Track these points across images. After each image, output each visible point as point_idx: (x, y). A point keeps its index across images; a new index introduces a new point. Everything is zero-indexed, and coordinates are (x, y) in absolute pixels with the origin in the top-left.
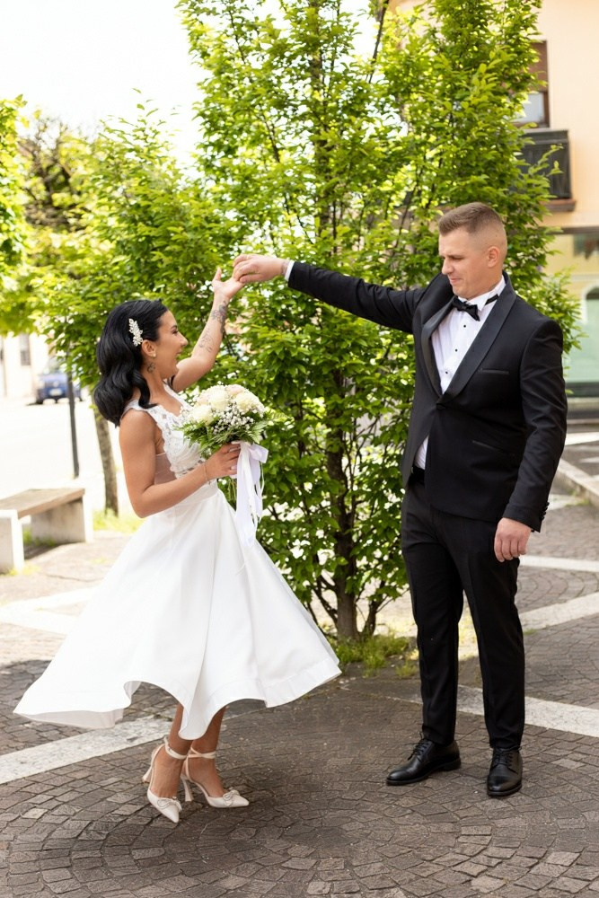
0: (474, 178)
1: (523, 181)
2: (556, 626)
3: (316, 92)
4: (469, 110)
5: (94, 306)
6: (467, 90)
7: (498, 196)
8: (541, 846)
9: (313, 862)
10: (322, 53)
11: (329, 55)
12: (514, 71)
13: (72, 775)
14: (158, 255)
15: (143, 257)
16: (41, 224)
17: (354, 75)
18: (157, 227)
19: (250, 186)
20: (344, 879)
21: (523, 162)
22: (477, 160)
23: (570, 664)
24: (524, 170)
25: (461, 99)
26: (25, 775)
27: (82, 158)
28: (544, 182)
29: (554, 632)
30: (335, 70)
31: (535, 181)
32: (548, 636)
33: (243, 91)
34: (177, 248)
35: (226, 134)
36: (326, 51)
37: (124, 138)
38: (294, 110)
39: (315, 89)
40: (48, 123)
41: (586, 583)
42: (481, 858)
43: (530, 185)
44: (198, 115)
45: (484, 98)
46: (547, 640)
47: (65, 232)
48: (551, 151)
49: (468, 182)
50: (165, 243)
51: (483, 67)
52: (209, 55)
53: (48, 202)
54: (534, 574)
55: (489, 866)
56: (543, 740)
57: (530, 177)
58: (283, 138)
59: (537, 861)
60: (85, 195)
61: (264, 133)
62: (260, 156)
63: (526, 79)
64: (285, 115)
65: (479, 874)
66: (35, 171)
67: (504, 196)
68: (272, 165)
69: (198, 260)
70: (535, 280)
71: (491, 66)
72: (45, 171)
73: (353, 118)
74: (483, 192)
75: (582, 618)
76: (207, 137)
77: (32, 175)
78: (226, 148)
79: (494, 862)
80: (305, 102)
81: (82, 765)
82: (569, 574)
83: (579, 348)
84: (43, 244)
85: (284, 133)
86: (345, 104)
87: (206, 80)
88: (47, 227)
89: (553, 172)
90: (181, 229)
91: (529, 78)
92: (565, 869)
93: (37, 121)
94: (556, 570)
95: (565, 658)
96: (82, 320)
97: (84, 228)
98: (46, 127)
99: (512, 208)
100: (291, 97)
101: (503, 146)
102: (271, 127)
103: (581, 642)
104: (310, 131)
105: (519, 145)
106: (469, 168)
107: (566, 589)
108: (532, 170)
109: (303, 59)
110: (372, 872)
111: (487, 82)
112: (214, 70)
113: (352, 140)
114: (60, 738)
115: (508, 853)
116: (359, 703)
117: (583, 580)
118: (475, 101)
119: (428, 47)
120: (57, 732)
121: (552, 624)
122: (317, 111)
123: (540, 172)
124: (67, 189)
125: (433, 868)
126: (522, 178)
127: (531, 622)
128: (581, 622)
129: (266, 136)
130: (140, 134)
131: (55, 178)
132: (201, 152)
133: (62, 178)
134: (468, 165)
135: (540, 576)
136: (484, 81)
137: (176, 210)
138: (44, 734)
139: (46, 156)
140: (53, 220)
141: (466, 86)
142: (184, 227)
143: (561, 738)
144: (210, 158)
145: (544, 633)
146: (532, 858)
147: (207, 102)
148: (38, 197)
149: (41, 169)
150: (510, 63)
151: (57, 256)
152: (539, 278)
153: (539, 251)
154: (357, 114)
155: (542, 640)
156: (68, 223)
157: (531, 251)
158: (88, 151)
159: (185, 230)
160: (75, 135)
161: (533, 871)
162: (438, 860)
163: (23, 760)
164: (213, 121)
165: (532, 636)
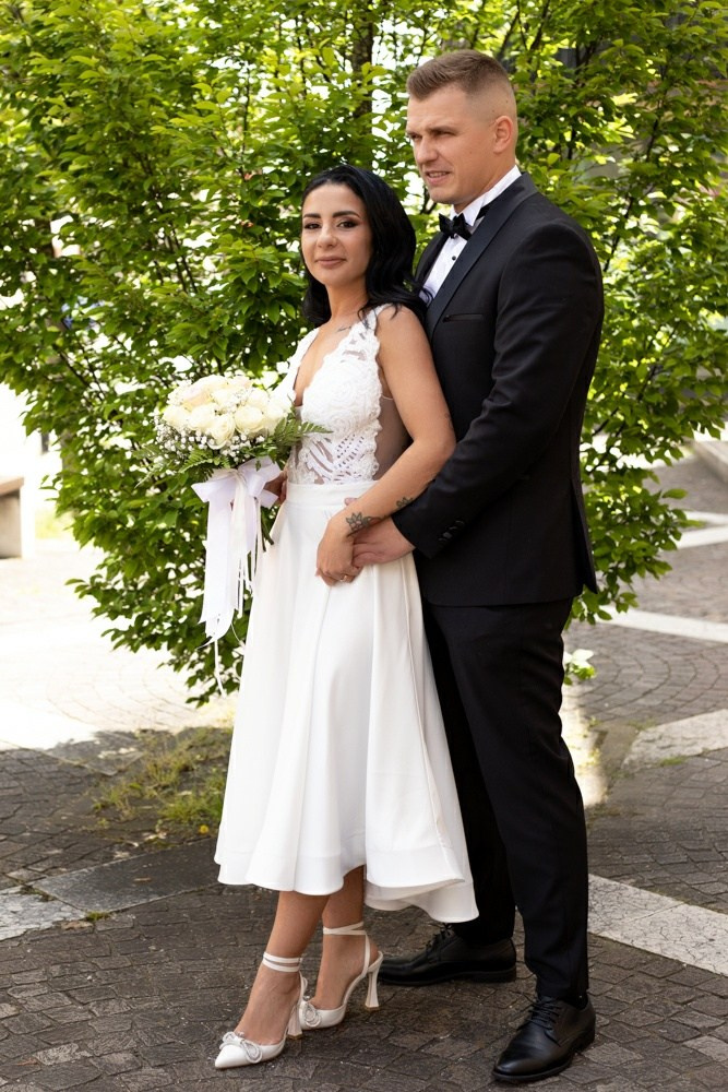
2: (719, 750)
29: (714, 763)
32: (704, 770)
46: (703, 778)
54: (693, 654)
90: (96, 60)
121: (712, 747)
127: (678, 742)
135: (702, 656)
137: (96, 31)
142: (101, 57)
145: (700, 762)
155: (693, 777)
165: (677, 767)
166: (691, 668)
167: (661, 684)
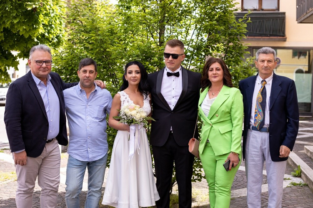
29: (242, 199)
89: (248, 21)
121: (242, 196)
123: (243, 21)
145: (238, 199)
152: (240, 62)
155: (236, 202)
165: (233, 200)
166: (242, 178)
167: (234, 181)
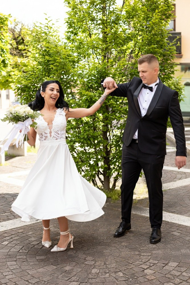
0: (153, 46)
1: (168, 47)
2: (172, 189)
3: (104, 16)
4: (152, 24)
5: (30, 82)
6: (152, 18)
7: (160, 52)
8: (167, 260)
9: (94, 262)
10: (106, 4)
11: (108, 5)
12: (166, 12)
13: (18, 231)
14: (51, 66)
15: (46, 67)
16: (14, 55)
17: (116, 11)
18: (51, 57)
19: (82, 46)
20: (104, 268)
21: (168, 41)
22: (154, 40)
23: (177, 201)
24: (169, 44)
25: (150, 21)
26: (3, 230)
27: (28, 35)
28: (175, 48)
29: (172, 191)
30: (110, 10)
31: (172, 48)
32: (170, 192)
33: (81, 16)
34: (58, 64)
35: (75, 29)
36: (108, 3)
37: (41, 29)
38: (96, 22)
39: (103, 16)
40: (18, 23)
41: (182, 175)
42: (148, 263)
43: (170, 49)
44: (66, 22)
45: (157, 20)
46: (170, 193)
47: (22, 58)
48: (177, 38)
49: (151, 47)
50: (54, 62)
51: (157, 11)
52: (70, 3)
53: (17, 48)
54: (166, 172)
55: (150, 266)
56: (168, 225)
57: (170, 46)
58: (93, 31)
59: (165, 265)
60: (29, 46)
61: (87, 29)
62: (85, 36)
63: (170, 15)
64: (94, 23)
65: (147, 268)
66: (13, 38)
67: (162, 52)
68: (89, 39)
69: (64, 68)
70: (170, 79)
71: (159, 11)
72: (16, 38)
73: (115, 25)
74: (156, 50)
75: (181, 187)
76: (69, 29)
77: (12, 39)
78: (74, 33)
79: (152, 265)
80: (100, 20)
81: (21, 228)
82: (177, 172)
83: (183, 101)
84: (15, 61)
85: (93, 29)
86: (113, 21)
87: (69, 11)
88: (16, 56)
89: (177, 45)
90: (59, 58)
91: (171, 15)
92: (174, 268)
93: (14, 22)
94: (173, 171)
95: (175, 199)
96: (26, 86)
97: (28, 57)
98: (17, 24)
99: (164, 56)
100: (96, 18)
101: (162, 36)
102: (89, 27)
103: (180, 194)
104: (101, 29)
105: (167, 36)
106: (151, 43)
107: (176, 177)
108: (171, 44)
109: (100, 6)
110: (112, 266)
111: (158, 16)
112: (71, 8)
113: (115, 32)
114: (14, 219)
115: (156, 262)
116: (109, 211)
117: (181, 175)
118: (154, 22)
119: (139, 4)
120: (13, 217)
122: (104, 22)
123: (173, 45)
124: (23, 44)
125: (132, 266)
126: (167, 46)
128: (181, 188)
129: (87, 30)
130: (46, 28)
131: (19, 40)
132: (67, 34)
133: (22, 41)
134: (151, 42)
135: (168, 173)
136: (157, 15)
137: (58, 52)
138: (9, 217)
139: (17, 33)
140: (18, 54)
141: (151, 17)
142: (60, 58)
143: (174, 225)
144: (69, 36)
145: (169, 191)
146: (164, 264)
147: (69, 18)
148: (14, 46)
149: (15, 37)
150: (165, 10)
151: (19, 65)
152: (172, 78)
153: (172, 70)
154: (117, 24)
155: (168, 193)
156: (23, 55)
157: (170, 70)
158: (30, 33)
159: (61, 59)
160: (26, 27)
161: (164, 268)
162: (134, 263)
163: (2, 225)
164: (70, 25)
165: (165, 192)
